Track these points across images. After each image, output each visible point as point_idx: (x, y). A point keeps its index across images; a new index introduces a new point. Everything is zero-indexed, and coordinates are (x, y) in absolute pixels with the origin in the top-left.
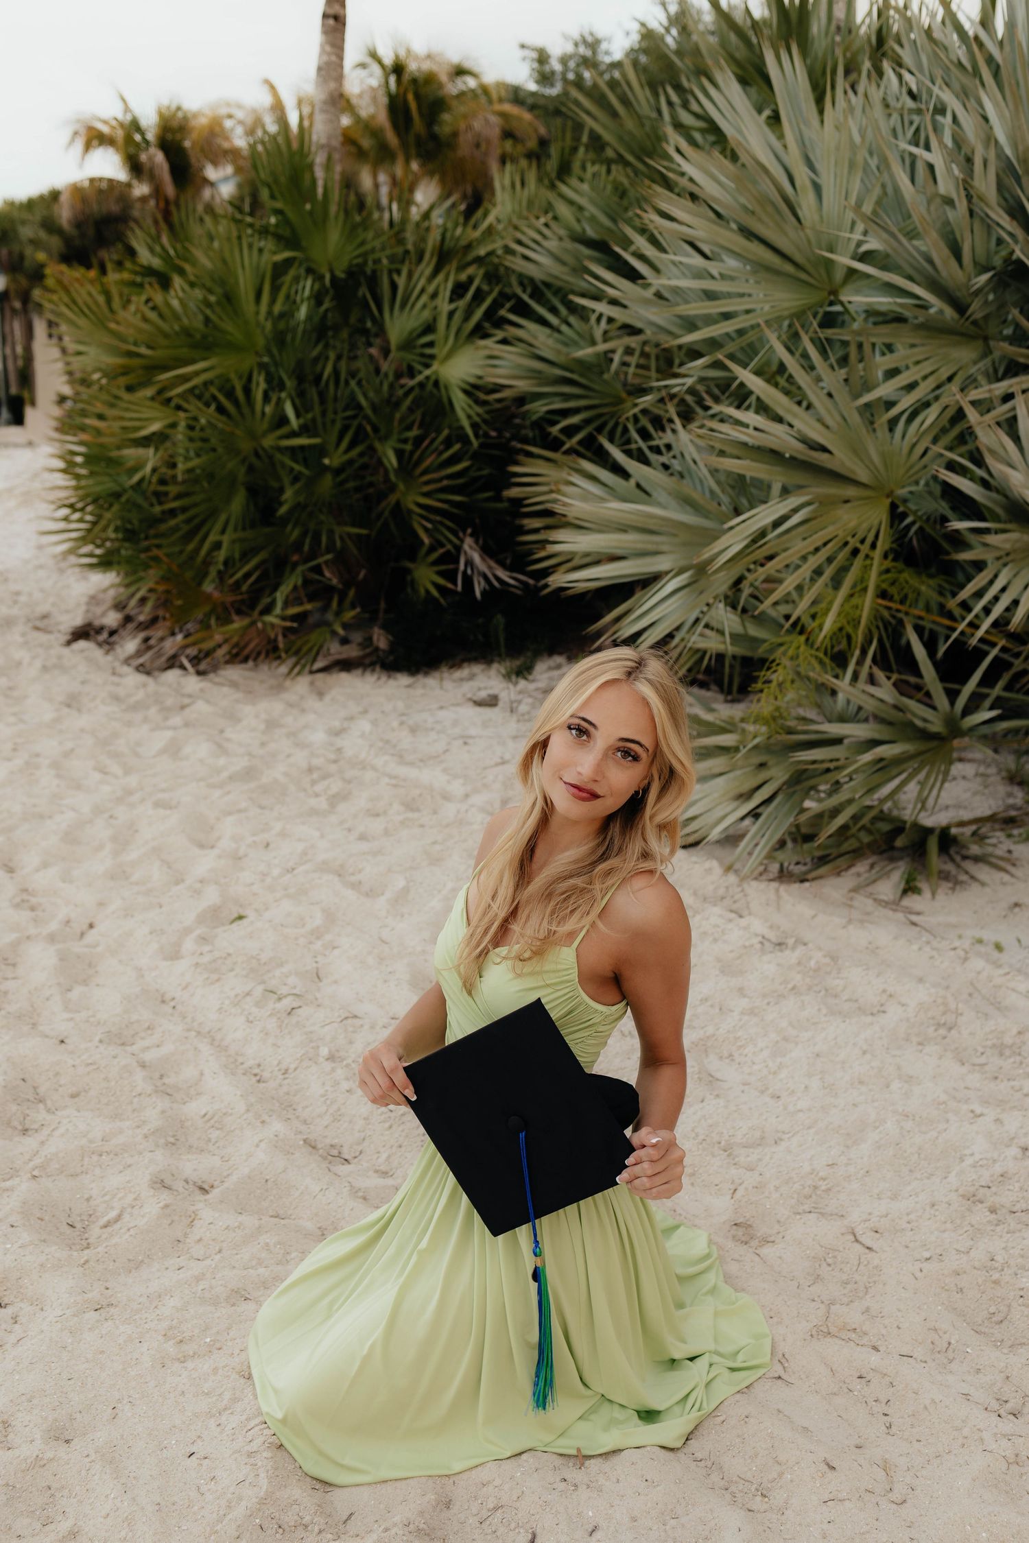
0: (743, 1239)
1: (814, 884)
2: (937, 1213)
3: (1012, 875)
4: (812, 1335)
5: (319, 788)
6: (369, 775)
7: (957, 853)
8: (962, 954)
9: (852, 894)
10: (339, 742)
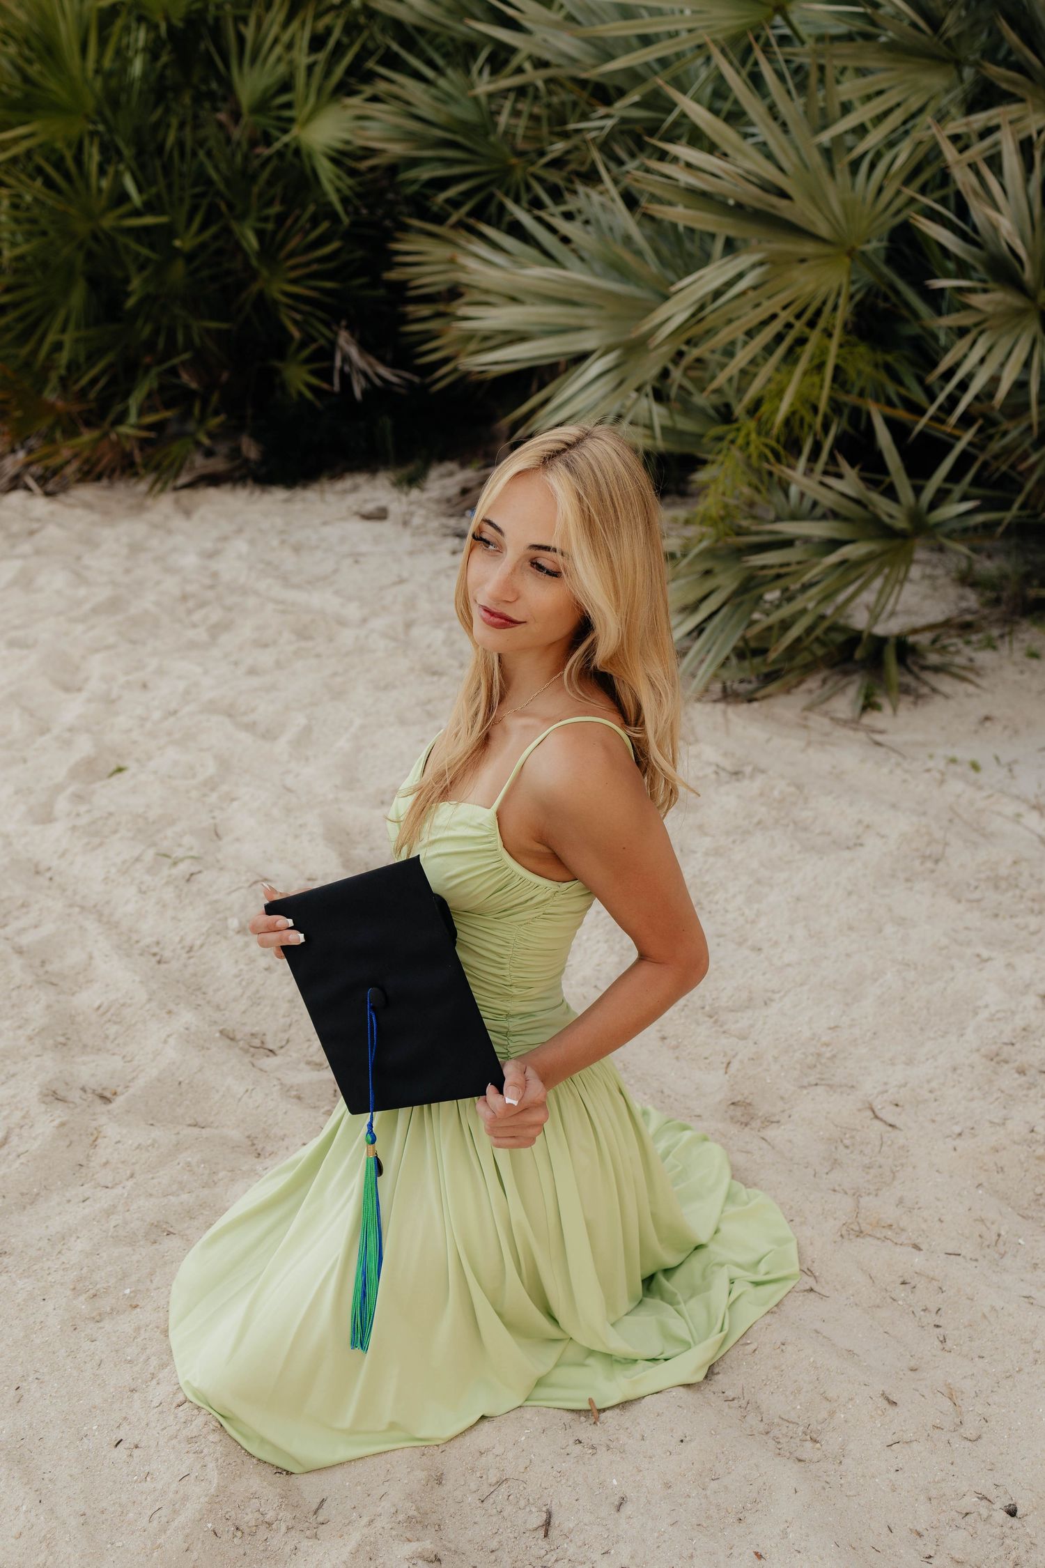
0: (743, 1120)
1: (765, 703)
2: (961, 1079)
3: (977, 686)
4: (842, 1236)
5: (197, 617)
6: (251, 602)
7: (915, 663)
8: (938, 776)
9: (806, 713)
10: (214, 565)
